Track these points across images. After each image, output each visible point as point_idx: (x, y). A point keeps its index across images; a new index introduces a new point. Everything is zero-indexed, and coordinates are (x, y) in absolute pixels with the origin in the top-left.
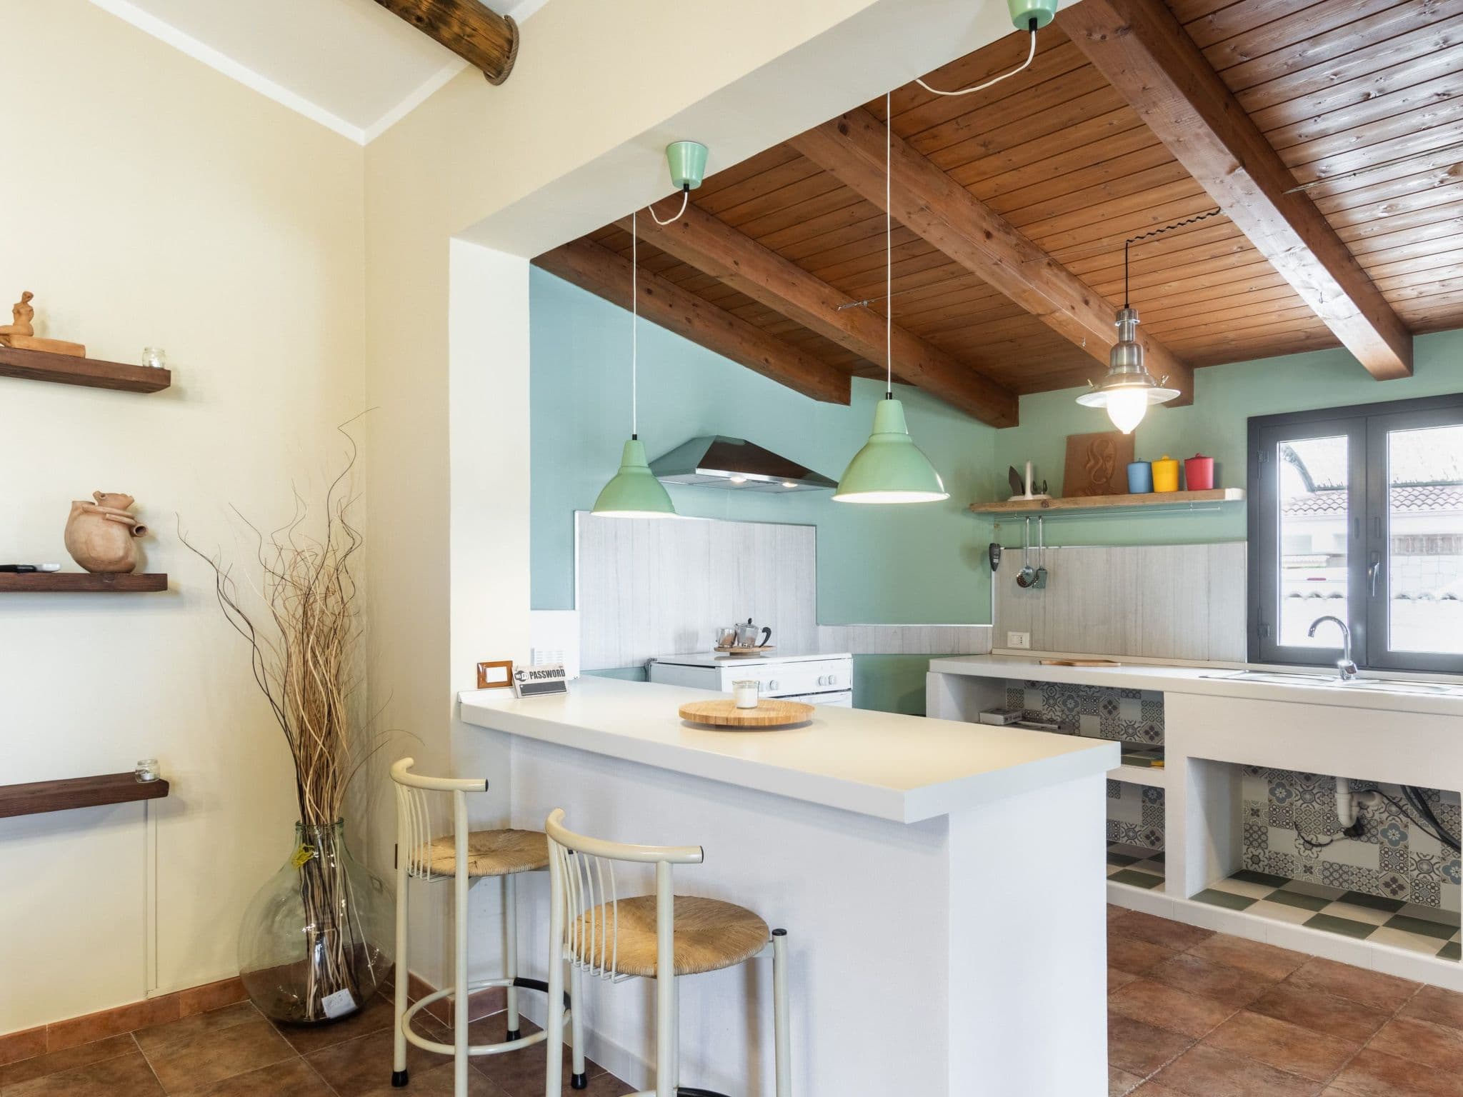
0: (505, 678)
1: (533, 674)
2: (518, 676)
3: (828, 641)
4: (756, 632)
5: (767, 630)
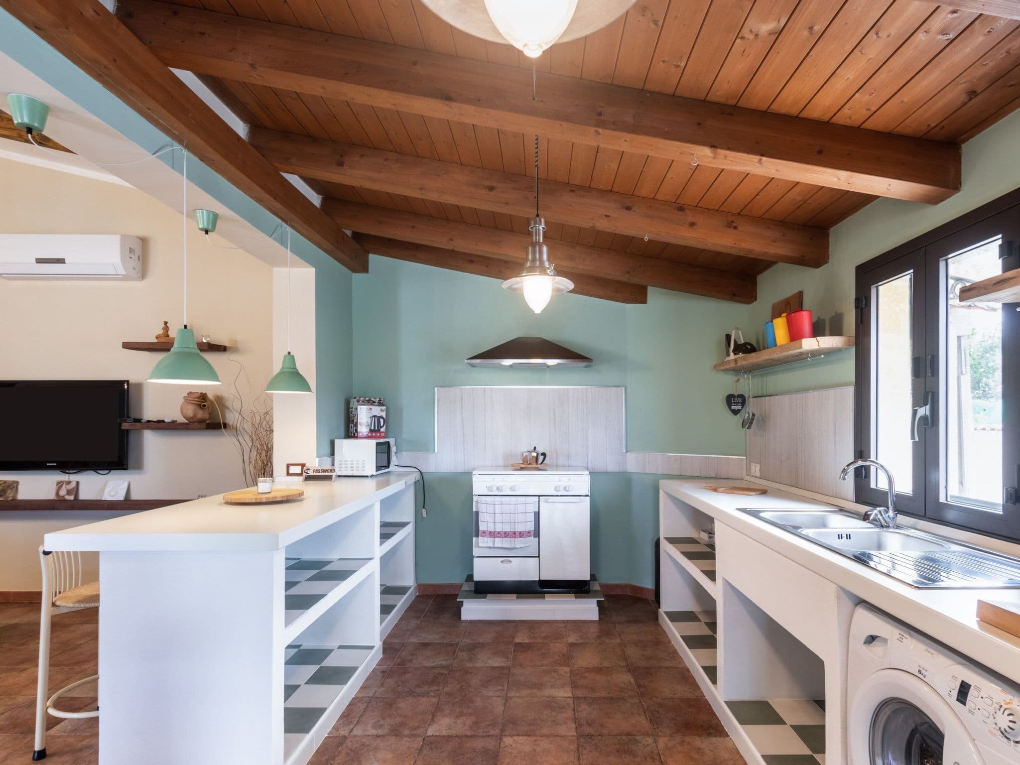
0: (300, 472)
1: (316, 471)
2: (306, 471)
3: (633, 463)
4: (538, 454)
5: (544, 454)
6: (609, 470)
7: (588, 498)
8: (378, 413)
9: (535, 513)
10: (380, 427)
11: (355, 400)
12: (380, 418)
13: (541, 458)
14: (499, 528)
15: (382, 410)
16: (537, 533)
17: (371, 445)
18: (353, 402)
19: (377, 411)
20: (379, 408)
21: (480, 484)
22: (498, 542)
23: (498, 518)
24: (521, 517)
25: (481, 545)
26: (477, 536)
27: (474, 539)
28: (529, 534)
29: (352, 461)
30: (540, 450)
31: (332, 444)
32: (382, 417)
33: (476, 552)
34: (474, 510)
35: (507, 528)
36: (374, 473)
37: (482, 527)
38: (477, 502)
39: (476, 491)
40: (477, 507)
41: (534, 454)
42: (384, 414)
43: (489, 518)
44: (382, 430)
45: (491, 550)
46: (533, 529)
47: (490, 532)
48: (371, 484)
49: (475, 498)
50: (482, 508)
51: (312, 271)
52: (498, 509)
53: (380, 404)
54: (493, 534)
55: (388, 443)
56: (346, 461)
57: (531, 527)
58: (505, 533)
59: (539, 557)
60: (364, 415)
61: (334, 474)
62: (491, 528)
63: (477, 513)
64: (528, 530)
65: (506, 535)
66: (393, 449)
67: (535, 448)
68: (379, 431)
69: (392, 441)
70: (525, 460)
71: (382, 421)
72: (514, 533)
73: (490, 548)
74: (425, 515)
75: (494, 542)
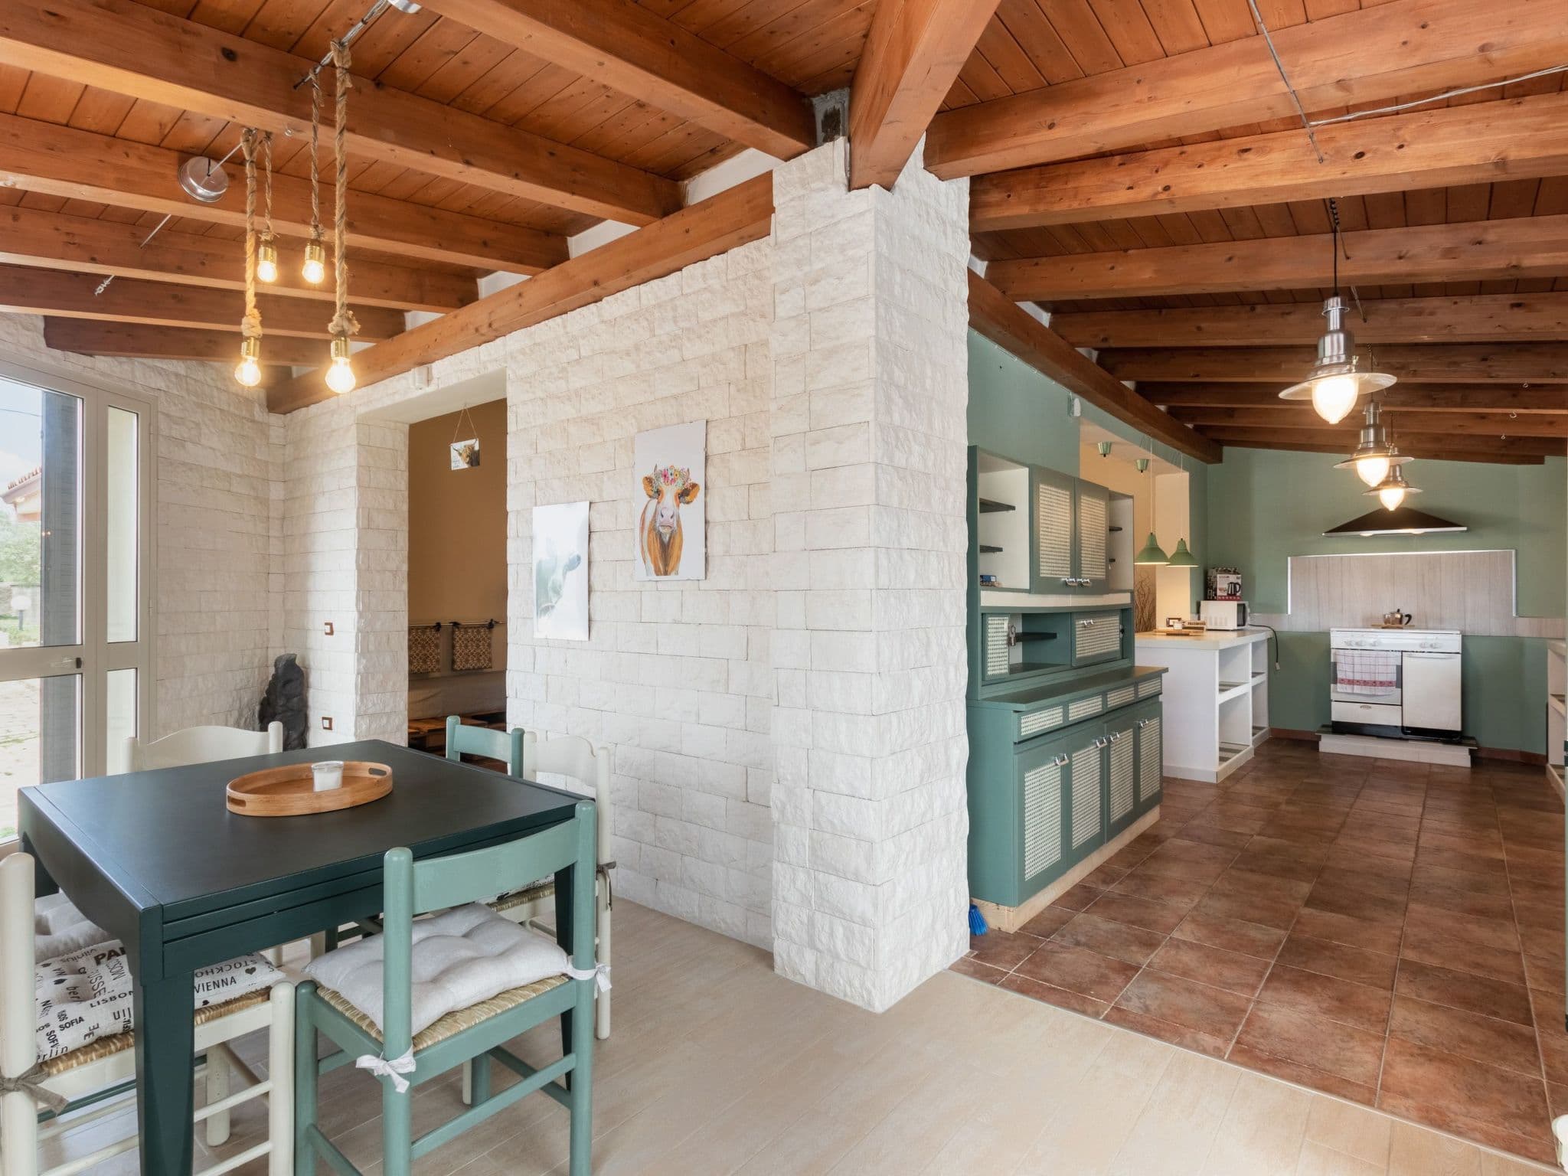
3: (1524, 628)
4: (1402, 616)
5: (1409, 616)
6: (1493, 634)
7: (1460, 656)
8: (1235, 581)
9: (1397, 666)
10: (1236, 591)
11: (1214, 571)
12: (1235, 584)
13: (1405, 620)
14: (1358, 677)
15: (1238, 578)
16: (1399, 683)
17: (1232, 606)
18: (1212, 572)
19: (1233, 578)
20: (1235, 576)
21: (1337, 640)
22: (1357, 689)
23: (1357, 668)
24: (1381, 669)
25: (1338, 691)
26: (1335, 682)
27: (1332, 685)
28: (1390, 684)
29: (1216, 618)
30: (1405, 612)
31: (1198, 605)
32: (1238, 584)
33: (1333, 696)
34: (1332, 660)
35: (1367, 678)
36: (1236, 628)
37: (1340, 675)
38: (1335, 654)
39: (1333, 645)
40: (1335, 658)
41: (1399, 616)
42: (1239, 581)
43: (1348, 668)
44: (1238, 594)
45: (1348, 696)
46: (1395, 679)
47: (1349, 681)
48: (1235, 634)
49: (1333, 651)
50: (1341, 660)
51: (1186, 475)
52: (1357, 660)
53: (1235, 573)
54: (1351, 682)
55: (1244, 605)
56: (1211, 618)
57: (1393, 678)
58: (1365, 681)
59: (1402, 705)
60: (1223, 582)
61: (1205, 627)
62: (1350, 676)
63: (1335, 664)
64: (1389, 680)
65: (1365, 683)
66: (1248, 610)
67: (1398, 611)
68: (1235, 595)
69: (1247, 603)
70: (1387, 621)
71: (1238, 587)
72: (1375, 682)
73: (1349, 693)
74: (1278, 668)
75: (1353, 689)
